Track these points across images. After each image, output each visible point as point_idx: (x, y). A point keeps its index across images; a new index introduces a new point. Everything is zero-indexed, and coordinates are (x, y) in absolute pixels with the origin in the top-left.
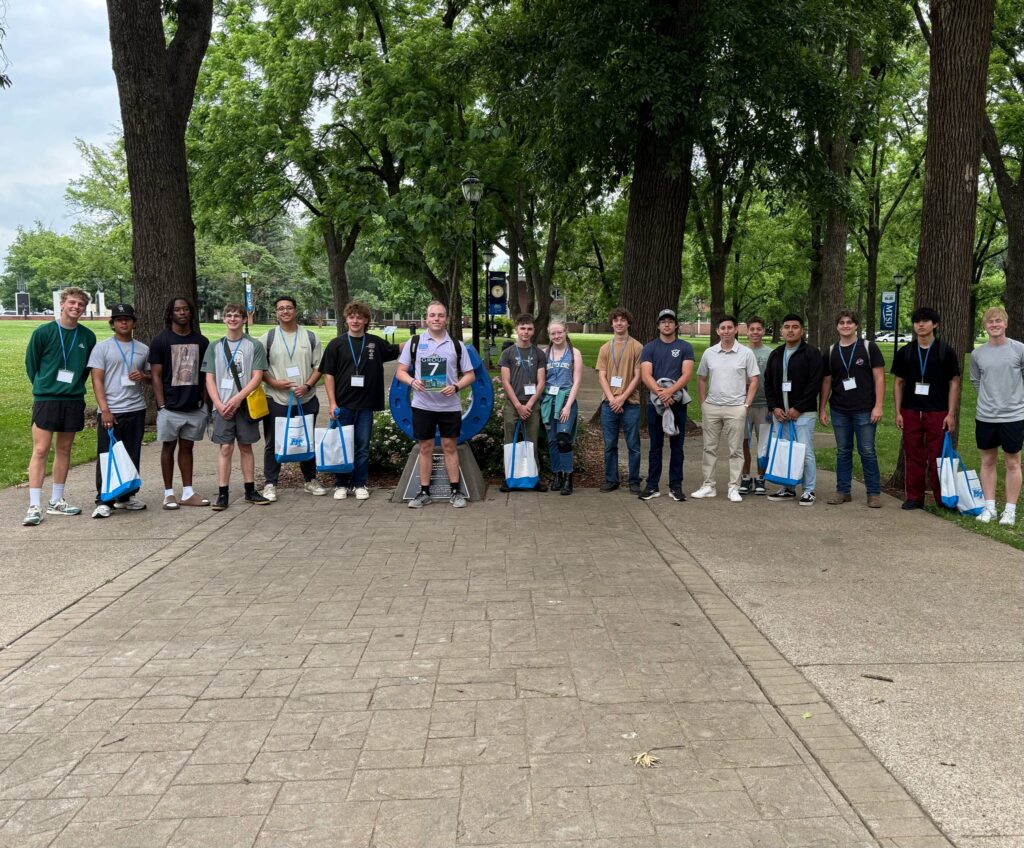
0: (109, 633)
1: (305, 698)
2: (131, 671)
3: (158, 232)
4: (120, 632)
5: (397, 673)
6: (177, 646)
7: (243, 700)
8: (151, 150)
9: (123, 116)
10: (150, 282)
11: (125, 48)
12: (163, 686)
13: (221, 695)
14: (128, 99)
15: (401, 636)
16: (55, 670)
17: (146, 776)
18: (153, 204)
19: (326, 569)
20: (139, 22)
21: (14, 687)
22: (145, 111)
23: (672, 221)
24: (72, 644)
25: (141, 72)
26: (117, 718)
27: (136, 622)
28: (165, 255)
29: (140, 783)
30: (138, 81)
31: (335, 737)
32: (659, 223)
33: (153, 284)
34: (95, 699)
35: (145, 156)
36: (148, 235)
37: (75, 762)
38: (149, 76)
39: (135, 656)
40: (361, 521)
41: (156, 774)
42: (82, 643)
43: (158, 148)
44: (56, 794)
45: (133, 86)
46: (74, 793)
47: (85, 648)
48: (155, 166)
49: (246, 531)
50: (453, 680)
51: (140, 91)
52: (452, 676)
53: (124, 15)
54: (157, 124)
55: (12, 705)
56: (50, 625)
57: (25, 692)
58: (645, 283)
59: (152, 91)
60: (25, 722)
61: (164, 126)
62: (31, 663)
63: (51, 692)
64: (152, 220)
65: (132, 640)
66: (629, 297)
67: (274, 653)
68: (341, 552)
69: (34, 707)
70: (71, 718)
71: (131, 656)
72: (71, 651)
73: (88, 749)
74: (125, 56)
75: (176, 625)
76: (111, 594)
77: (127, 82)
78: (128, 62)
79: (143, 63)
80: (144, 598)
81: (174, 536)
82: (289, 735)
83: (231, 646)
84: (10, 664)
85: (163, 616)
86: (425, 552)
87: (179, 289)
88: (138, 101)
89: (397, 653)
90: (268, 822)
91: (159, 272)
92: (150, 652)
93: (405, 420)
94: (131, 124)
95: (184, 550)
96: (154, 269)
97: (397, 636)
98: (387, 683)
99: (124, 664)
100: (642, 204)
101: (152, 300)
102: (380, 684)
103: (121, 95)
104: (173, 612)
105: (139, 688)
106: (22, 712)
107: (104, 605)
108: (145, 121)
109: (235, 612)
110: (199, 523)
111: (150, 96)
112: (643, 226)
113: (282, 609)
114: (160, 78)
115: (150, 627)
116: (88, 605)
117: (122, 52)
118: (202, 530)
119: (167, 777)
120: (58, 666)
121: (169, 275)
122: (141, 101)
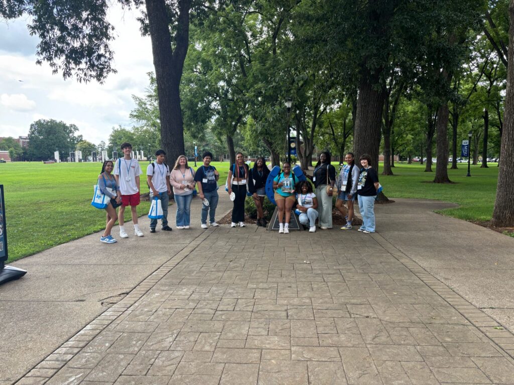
0: (174, 281)
1: (260, 312)
2: (187, 297)
3: (170, 125)
4: (179, 281)
5: (295, 303)
6: (202, 288)
7: (235, 312)
8: (167, 94)
10: (167, 144)
12: (201, 304)
13: (225, 309)
14: (159, 74)
15: (291, 287)
16: (158, 296)
17: (205, 343)
18: (168, 115)
19: (250, 257)
20: (163, 45)
21: (145, 302)
24: (162, 285)
25: (164, 64)
26: (187, 317)
27: (183, 277)
28: (173, 134)
29: (203, 347)
30: (163, 68)
31: (277, 330)
34: (176, 309)
35: (165, 96)
36: (167, 127)
37: (176, 335)
38: (166, 66)
39: (187, 291)
40: (258, 237)
41: (209, 342)
42: (165, 285)
43: (170, 93)
44: (171, 349)
45: (161, 70)
46: (179, 349)
47: (167, 287)
48: (169, 100)
49: (215, 241)
50: (320, 308)
51: (163, 72)
52: (318, 306)
54: (170, 84)
55: (146, 310)
56: (151, 277)
57: (149, 304)
58: (365, 138)
59: (168, 71)
60: (152, 317)
61: (172, 84)
62: (148, 293)
63: (158, 305)
64: (167, 121)
65: (183, 284)
67: (240, 292)
68: (253, 250)
69: (154, 310)
70: (169, 316)
71: (185, 291)
72: (162, 288)
73: (179, 330)
74: (158, 58)
75: (199, 279)
76: (171, 265)
77: (159, 68)
78: (159, 61)
79: (164, 61)
80: (184, 267)
81: (188, 242)
82: (258, 328)
83: (223, 288)
84: (141, 292)
85: (193, 275)
86: (288, 251)
89: (291, 294)
90: (261, 367)
92: (192, 289)
94: (160, 84)
95: (194, 248)
96: (169, 140)
97: (289, 287)
98: (292, 307)
99: (183, 294)
102: (289, 308)
104: (197, 273)
105: (192, 305)
106: (151, 313)
107: (169, 270)
108: (165, 83)
109: (220, 274)
110: (196, 238)
111: (167, 73)
113: (239, 273)
114: (171, 66)
115: (189, 279)
116: (164, 269)
117: (157, 56)
118: (198, 240)
119: (213, 344)
120: (159, 294)
121: (174, 142)
122: (164, 75)
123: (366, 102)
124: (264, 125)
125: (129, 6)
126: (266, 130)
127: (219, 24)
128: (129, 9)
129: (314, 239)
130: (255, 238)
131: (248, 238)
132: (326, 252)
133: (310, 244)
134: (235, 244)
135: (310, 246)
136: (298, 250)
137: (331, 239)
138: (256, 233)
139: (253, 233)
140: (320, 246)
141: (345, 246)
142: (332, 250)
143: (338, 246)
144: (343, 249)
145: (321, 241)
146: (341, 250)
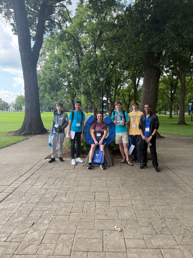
3: (30, 89)
8: (28, 70)
9: (22, 62)
11: (21, 45)
22: (26, 60)
32: (152, 83)
45: (23, 54)
49: (35, 182)
53: (21, 37)
54: (29, 63)
58: (148, 99)
61: (31, 64)
66: (143, 102)
78: (22, 48)
81: (9, 185)
87: (35, 103)
91: (30, 99)
93: (88, 139)
94: (23, 63)
96: (29, 98)
101: (29, 105)
103: (21, 57)
108: (26, 63)
110: (21, 176)
112: (148, 84)
117: (21, 46)
122: (25, 57)
123: (149, 77)
124: (85, 88)
125: (10, 20)
126: (87, 91)
127: (65, 37)
128: (9, 21)
129: (121, 178)
130: (71, 177)
131: (65, 177)
132: (135, 202)
133: (119, 187)
134: (50, 187)
135: (119, 189)
136: (108, 197)
137: (135, 178)
138: (74, 170)
139: (72, 170)
140: (128, 189)
141: (150, 189)
142: (140, 198)
143: (143, 190)
144: (150, 196)
145: (128, 182)
146: (149, 197)
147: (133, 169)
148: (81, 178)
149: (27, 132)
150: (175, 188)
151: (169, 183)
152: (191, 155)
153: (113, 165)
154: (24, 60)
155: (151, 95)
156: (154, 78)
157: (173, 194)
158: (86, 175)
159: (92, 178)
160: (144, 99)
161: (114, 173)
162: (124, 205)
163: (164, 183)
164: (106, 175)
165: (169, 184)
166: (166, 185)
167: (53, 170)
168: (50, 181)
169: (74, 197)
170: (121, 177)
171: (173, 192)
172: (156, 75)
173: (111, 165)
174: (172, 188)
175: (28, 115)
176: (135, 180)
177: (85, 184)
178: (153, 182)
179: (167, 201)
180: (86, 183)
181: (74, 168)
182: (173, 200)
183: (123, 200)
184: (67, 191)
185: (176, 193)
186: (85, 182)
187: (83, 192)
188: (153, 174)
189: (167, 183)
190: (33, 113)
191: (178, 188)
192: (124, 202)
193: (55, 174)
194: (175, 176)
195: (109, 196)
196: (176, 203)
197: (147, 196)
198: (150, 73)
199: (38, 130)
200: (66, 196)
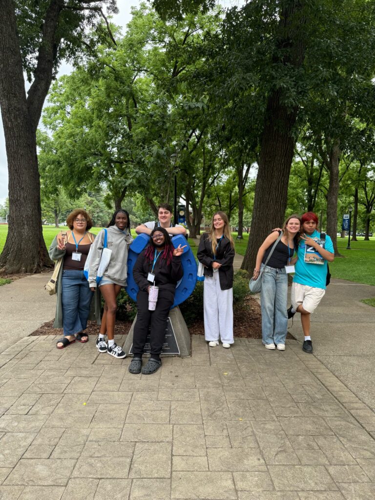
8: (16, 135)
9: (2, 118)
10: (15, 202)
11: (3, 82)
14: (4, 109)
18: (17, 163)
20: (10, 69)
22: (13, 115)
23: (284, 169)
25: (11, 94)
28: (23, 188)
30: (9, 100)
32: (277, 169)
33: (17, 203)
35: (13, 138)
36: (15, 178)
38: (15, 97)
43: (19, 134)
45: (7, 102)
48: (18, 143)
51: (10, 105)
54: (19, 122)
58: (268, 202)
59: (16, 104)
61: (22, 123)
64: (16, 170)
74: (3, 86)
77: (4, 100)
79: (11, 90)
87: (30, 205)
88: (9, 110)
91: (20, 197)
94: (6, 121)
96: (18, 195)
100: (267, 159)
101: (16, 211)
108: (13, 120)
111: (15, 107)
112: (268, 172)
114: (21, 98)
121: (25, 198)
129: (208, 392)
130: (80, 391)
131: (65, 392)
132: (244, 478)
133: (200, 422)
134: (16, 424)
135: (201, 432)
136: (170, 462)
137: (243, 391)
138: (92, 367)
139: (87, 368)
140: (225, 431)
141: (283, 430)
142: (256, 463)
143: (264, 431)
144: (284, 455)
145: (225, 405)
146: (280, 457)
147: (239, 365)
148: (105, 393)
149: (10, 269)
150: (343, 423)
151: (328, 408)
152: (363, 324)
153: (190, 354)
154: (8, 115)
155: (273, 196)
156: (281, 161)
157: (344, 445)
158: (119, 385)
159: (135, 393)
160: (260, 202)
161: (192, 376)
162: (210, 490)
163: (316, 407)
164: (170, 385)
165: (327, 411)
166: (321, 413)
167: (41, 367)
168: (23, 402)
169: (74, 461)
170: (209, 388)
171: (341, 439)
172: (286, 154)
173: (187, 352)
174: (338, 423)
175: (14, 230)
176: (242, 397)
177: (112, 413)
178: (288, 405)
179: (332, 470)
180: (114, 410)
181: (93, 363)
182: (346, 467)
183: (209, 471)
184: (56, 440)
185: (350, 441)
186: (114, 407)
187: (102, 444)
188: (286, 378)
189: (323, 407)
190: (26, 227)
191: (352, 423)
192: (211, 481)
193: (41, 381)
194: (339, 383)
195: (172, 455)
196: (355, 482)
197: (276, 455)
198: (272, 150)
199: (34, 264)
200: (51, 457)
